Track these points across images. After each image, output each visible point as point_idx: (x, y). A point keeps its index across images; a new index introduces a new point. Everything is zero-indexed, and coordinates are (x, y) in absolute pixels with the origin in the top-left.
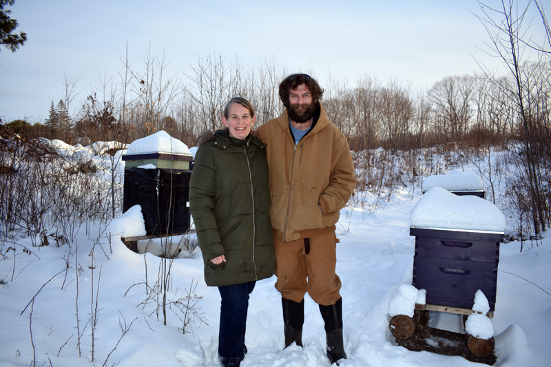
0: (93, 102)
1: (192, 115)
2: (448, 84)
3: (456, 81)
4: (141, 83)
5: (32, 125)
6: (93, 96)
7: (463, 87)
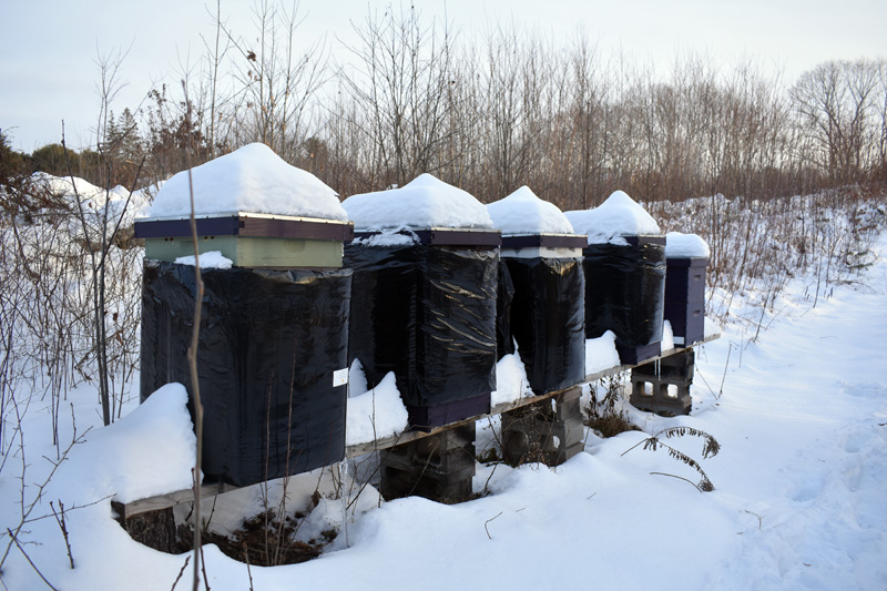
0: (160, 102)
1: (355, 128)
2: (827, 77)
3: (842, 70)
4: (249, 58)
5: (78, 152)
6: (160, 91)
7: (855, 83)
